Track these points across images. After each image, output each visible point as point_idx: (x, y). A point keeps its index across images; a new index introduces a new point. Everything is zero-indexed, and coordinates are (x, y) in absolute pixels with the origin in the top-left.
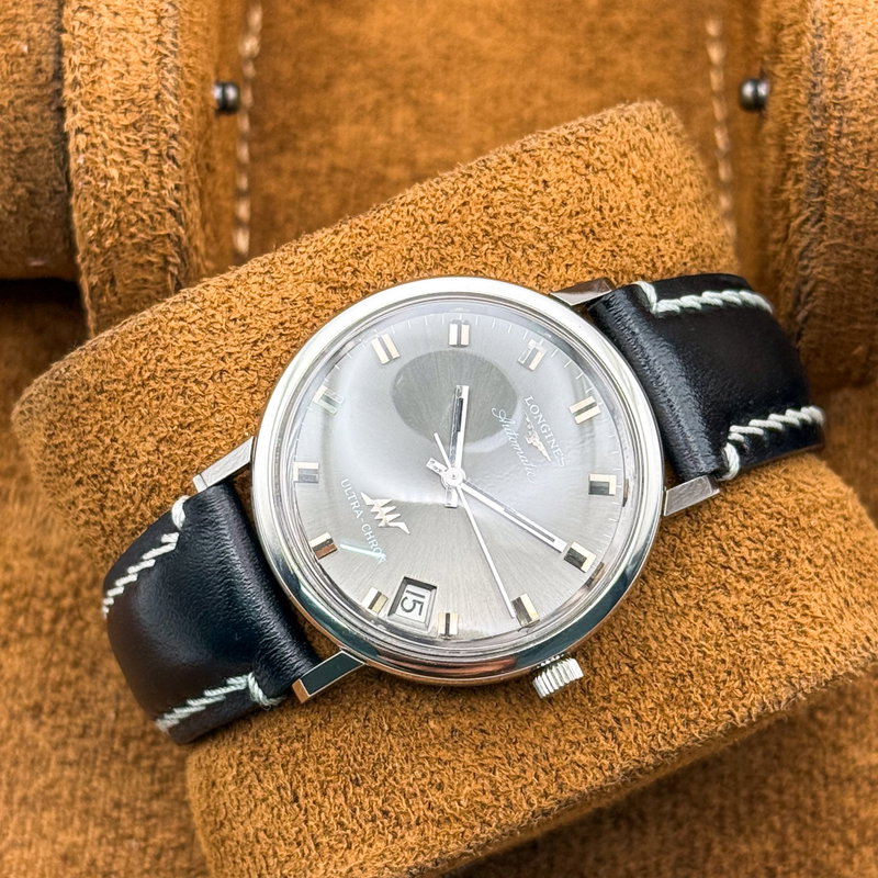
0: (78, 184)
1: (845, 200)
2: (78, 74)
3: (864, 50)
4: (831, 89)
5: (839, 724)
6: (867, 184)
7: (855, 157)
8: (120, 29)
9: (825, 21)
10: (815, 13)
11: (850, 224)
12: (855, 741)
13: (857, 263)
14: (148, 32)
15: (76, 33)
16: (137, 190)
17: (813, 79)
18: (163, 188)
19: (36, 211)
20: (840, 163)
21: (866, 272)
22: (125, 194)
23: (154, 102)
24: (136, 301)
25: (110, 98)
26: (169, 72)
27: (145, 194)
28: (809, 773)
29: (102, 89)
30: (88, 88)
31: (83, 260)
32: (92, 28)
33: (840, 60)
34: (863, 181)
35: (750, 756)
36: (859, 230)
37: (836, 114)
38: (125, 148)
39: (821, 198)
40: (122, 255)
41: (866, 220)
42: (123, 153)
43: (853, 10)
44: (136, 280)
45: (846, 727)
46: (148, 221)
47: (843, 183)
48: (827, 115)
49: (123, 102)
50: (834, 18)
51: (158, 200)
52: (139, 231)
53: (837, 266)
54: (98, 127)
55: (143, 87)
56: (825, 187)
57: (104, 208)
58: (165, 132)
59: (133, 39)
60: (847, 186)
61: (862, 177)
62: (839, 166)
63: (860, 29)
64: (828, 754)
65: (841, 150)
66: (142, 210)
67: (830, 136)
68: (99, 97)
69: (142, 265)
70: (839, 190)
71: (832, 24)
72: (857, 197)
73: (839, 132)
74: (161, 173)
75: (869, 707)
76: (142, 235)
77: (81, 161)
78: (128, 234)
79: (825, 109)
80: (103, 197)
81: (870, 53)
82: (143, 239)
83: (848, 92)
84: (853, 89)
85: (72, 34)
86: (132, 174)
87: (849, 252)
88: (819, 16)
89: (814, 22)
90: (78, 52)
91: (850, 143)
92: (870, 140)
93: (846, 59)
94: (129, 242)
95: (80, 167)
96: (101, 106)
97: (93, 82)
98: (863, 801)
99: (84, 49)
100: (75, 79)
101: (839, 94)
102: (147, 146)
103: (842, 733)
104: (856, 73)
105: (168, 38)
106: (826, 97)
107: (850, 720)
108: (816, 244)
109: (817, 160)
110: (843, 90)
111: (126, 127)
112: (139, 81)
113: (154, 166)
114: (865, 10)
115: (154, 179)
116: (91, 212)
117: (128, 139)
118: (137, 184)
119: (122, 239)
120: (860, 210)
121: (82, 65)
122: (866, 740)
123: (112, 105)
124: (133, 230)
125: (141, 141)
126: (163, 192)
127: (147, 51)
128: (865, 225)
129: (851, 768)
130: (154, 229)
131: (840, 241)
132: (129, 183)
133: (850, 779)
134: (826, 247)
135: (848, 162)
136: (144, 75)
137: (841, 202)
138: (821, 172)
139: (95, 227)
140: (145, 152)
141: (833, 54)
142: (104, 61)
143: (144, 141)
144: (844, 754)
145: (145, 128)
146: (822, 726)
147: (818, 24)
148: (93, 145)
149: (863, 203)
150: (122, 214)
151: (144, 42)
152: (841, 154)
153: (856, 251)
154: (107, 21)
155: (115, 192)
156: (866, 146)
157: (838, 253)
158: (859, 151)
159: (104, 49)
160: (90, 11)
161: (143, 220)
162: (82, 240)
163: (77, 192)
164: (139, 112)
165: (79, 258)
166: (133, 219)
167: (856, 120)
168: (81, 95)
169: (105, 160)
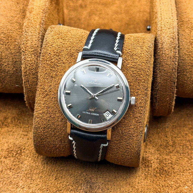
0: (23, 62)
3: (167, 39)
6: (168, 63)
7: (165, 58)
8: (32, 35)
9: (160, 34)
11: (165, 70)
13: (166, 79)
17: (158, 44)
19: (17, 74)
21: (168, 80)
22: (31, 63)
23: (37, 47)
24: (32, 86)
26: (40, 42)
27: (34, 64)
29: (28, 45)
30: (26, 45)
31: (23, 77)
32: (27, 35)
36: (166, 72)
37: (162, 50)
40: (30, 76)
41: (168, 70)
42: (31, 56)
43: (165, 33)
44: (33, 81)
47: (163, 62)
49: (32, 47)
50: (161, 34)
51: (37, 65)
53: (163, 79)
54: (27, 51)
56: (160, 63)
57: (27, 66)
58: (39, 52)
59: (34, 37)
60: (164, 63)
62: (162, 59)
63: (166, 36)
65: (163, 56)
66: (34, 67)
68: (27, 46)
69: (34, 78)
70: (163, 64)
73: (162, 53)
74: (37, 60)
76: (34, 72)
77: (23, 57)
79: (160, 49)
80: (27, 64)
81: (168, 40)
83: (164, 46)
85: (24, 36)
86: (32, 60)
88: (159, 34)
89: (158, 35)
90: (24, 39)
91: (164, 55)
92: (168, 55)
93: (164, 41)
94: (31, 73)
95: (23, 59)
96: (28, 48)
97: (27, 44)
99: (25, 38)
100: (23, 43)
101: (162, 46)
102: (35, 55)
104: (165, 43)
105: (40, 36)
106: (160, 47)
108: (159, 74)
110: (163, 46)
111: (32, 51)
112: (34, 43)
113: (36, 58)
115: (36, 61)
116: (25, 67)
120: (167, 68)
121: (25, 41)
123: (29, 47)
124: (32, 71)
126: (38, 63)
127: (36, 39)
130: (36, 70)
132: (32, 61)
135: (164, 59)
136: (36, 43)
137: (163, 66)
138: (159, 60)
139: (25, 70)
141: (161, 40)
142: (29, 40)
147: (159, 35)
148: (26, 55)
149: (167, 66)
150: (30, 67)
151: (36, 37)
152: (163, 57)
153: (166, 76)
154: (30, 34)
155: (29, 63)
157: (163, 76)
158: (166, 56)
159: (29, 38)
160: (27, 32)
161: (34, 69)
162: (23, 73)
163: (22, 63)
164: (34, 49)
165: (22, 77)
166: (32, 68)
167: (165, 51)
168: (24, 46)
169: (28, 57)
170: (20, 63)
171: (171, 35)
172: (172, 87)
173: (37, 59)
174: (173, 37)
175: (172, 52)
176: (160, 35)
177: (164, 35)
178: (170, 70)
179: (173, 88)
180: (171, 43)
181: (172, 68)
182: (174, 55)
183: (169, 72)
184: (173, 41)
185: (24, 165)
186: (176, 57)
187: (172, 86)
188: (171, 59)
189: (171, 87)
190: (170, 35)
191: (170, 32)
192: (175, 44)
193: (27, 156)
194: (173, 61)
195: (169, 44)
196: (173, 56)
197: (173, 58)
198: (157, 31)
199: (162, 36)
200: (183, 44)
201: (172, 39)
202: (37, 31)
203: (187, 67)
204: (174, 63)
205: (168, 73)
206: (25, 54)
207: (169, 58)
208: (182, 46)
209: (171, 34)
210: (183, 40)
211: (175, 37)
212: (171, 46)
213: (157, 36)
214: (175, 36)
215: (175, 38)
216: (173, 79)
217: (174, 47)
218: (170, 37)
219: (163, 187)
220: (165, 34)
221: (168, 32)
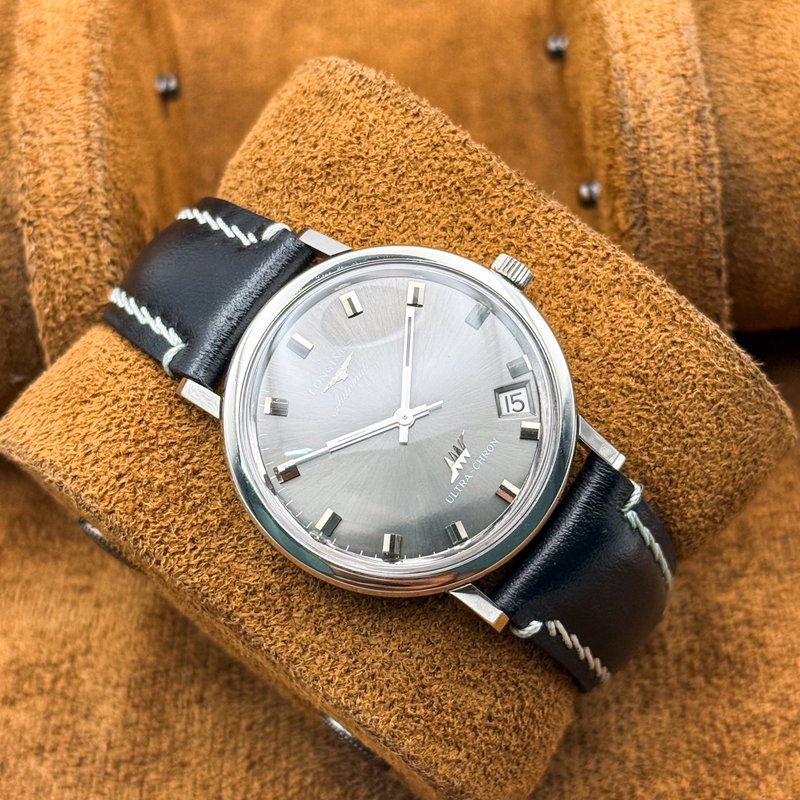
0: (31, 269)
1: (661, 204)
2: (26, 180)
3: (659, 84)
4: (636, 117)
5: (733, 684)
6: (678, 188)
7: (664, 167)
8: (58, 144)
9: (624, 67)
10: (616, 63)
11: (669, 224)
12: (748, 696)
13: (681, 259)
14: (80, 143)
15: (23, 151)
16: (80, 267)
17: (620, 110)
18: (101, 264)
19: (11, 325)
20: (654, 174)
21: (689, 267)
22: (71, 272)
23: (88, 197)
25: (52, 195)
26: (99, 170)
27: (87, 271)
28: (712, 725)
29: (44, 190)
30: (34, 190)
31: (44, 335)
32: (35, 146)
33: (640, 94)
34: (673, 186)
35: (659, 718)
36: (678, 229)
37: (644, 135)
38: (68, 235)
39: (642, 205)
41: (682, 219)
42: (67, 239)
43: (644, 57)
45: (739, 686)
46: (92, 294)
47: (658, 189)
48: (636, 136)
49: (63, 197)
50: (630, 65)
51: (99, 275)
52: (87, 303)
53: (665, 264)
54: (44, 220)
55: (77, 184)
56: (644, 195)
57: (55, 287)
58: (99, 217)
59: (67, 149)
60: (661, 192)
61: (673, 183)
62: (652, 176)
63: (653, 69)
64: (727, 709)
65: (653, 163)
66: (86, 284)
67: (641, 153)
68: (44, 196)
70: (655, 196)
71: (630, 69)
72: (671, 200)
73: (648, 149)
74: (98, 252)
75: (757, 670)
76: (89, 307)
77: (33, 249)
78: (76, 307)
79: (633, 131)
80: (54, 277)
81: (663, 85)
82: (89, 311)
83: (651, 117)
84: (653, 114)
86: (75, 254)
87: (672, 250)
88: (619, 65)
89: (615, 70)
90: (25, 164)
91: (658, 157)
92: (673, 152)
93: (644, 92)
94: (78, 314)
95: (32, 255)
96: (46, 203)
97: (38, 185)
98: (762, 741)
99: (29, 162)
100: (23, 185)
101: (643, 118)
102: (86, 229)
103: (737, 691)
104: (655, 102)
105: (95, 145)
106: (633, 122)
107: (742, 681)
109: (634, 173)
110: (646, 116)
111: (67, 216)
112: (74, 180)
113: (92, 246)
114: (654, 56)
115: (92, 257)
116: (45, 292)
117: (69, 227)
118: (80, 262)
119: (73, 312)
120: (675, 210)
121: (29, 173)
122: (758, 694)
123: (53, 199)
124: (81, 303)
125: (80, 227)
126: (102, 268)
127: (80, 157)
128: (681, 225)
129: (749, 717)
130: (98, 300)
131: (663, 240)
132: (74, 263)
133: (748, 725)
134: (653, 248)
135: (659, 172)
136: (78, 175)
137: (658, 206)
138: (638, 183)
139: (50, 304)
140: (84, 235)
141: (633, 90)
142: (46, 168)
143: (83, 226)
144: (740, 707)
145: (82, 217)
146: (717, 688)
147: (618, 70)
148: (42, 235)
149: (677, 205)
150: (71, 290)
151: (76, 151)
152: (653, 166)
153: (678, 248)
154: (47, 139)
155: (63, 272)
156: (671, 157)
157: (664, 252)
158: (666, 162)
159: (44, 160)
160: (33, 134)
161: (88, 294)
162: (41, 318)
163: (32, 276)
164: (76, 203)
165: (40, 336)
166: (80, 293)
167: (659, 137)
168: (28, 197)
169: (53, 247)
170: (18, 276)
171: (673, 65)
172: (709, 294)
173: (94, 249)
174: (684, 72)
175: (691, 139)
176: (626, 72)
177: (641, 66)
178: (691, 220)
179: (715, 293)
180: (677, 98)
181: (699, 210)
182: (701, 148)
183: (690, 230)
184: (687, 90)
185: (98, 724)
186: (711, 156)
187: (708, 289)
188: (691, 168)
189: (704, 291)
190: (668, 65)
191: (668, 52)
192: (696, 102)
193: (107, 681)
194: (700, 179)
195: (672, 105)
196: (697, 155)
197: (697, 165)
198: (610, 54)
199: (632, 75)
200: (730, 96)
201: (681, 81)
202: (77, 121)
203: (758, 197)
204: (702, 185)
205: (683, 235)
206: (37, 232)
207: (679, 168)
208: (724, 105)
209: (675, 60)
210: (723, 80)
211: (691, 69)
212: (679, 111)
213: (611, 77)
214: (689, 66)
215: (695, 74)
216: (708, 256)
217: (695, 115)
218: (673, 73)
219: (729, 731)
220: (645, 62)
221: (659, 51)
